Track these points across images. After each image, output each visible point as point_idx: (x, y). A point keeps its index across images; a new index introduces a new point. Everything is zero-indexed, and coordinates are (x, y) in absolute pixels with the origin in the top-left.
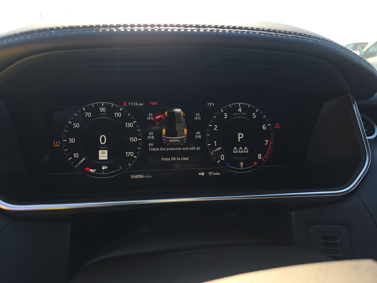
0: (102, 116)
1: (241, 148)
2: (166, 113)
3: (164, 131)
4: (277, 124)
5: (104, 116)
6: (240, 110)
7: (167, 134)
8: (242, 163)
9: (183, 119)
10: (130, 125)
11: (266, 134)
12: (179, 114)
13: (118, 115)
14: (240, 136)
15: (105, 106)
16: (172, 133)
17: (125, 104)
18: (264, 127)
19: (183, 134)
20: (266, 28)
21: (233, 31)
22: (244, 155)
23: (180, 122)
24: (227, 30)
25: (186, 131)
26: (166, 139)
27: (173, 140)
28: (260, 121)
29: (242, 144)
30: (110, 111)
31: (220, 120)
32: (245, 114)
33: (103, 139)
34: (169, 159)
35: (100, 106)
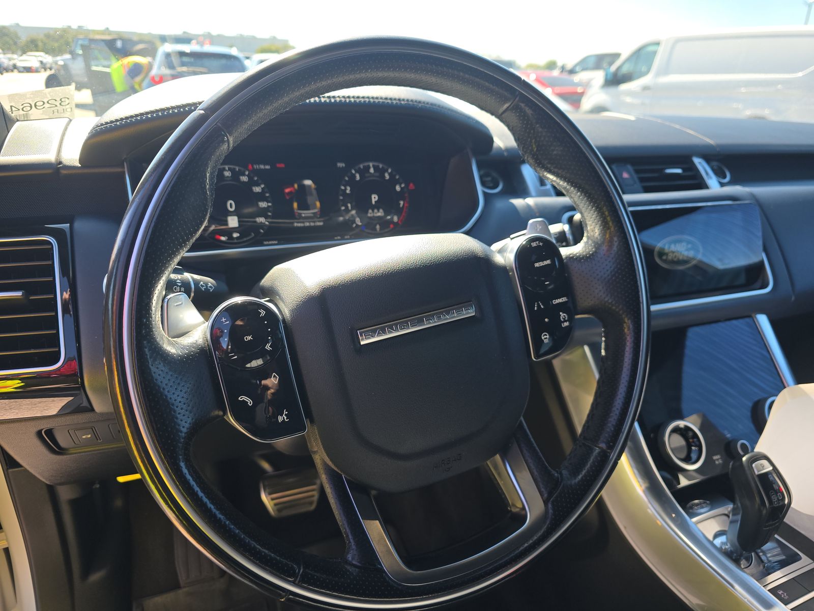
0: (227, 181)
1: (376, 211)
2: (296, 186)
3: (295, 205)
4: (411, 185)
5: (230, 180)
6: (372, 170)
7: (300, 208)
8: (378, 227)
9: (314, 192)
10: (257, 189)
11: (401, 196)
12: (309, 186)
13: (244, 179)
14: (374, 198)
15: (230, 169)
16: (304, 206)
17: (250, 166)
18: (398, 188)
19: (315, 207)
20: (397, 97)
21: (358, 100)
22: (379, 217)
23: (311, 194)
24: (352, 100)
25: (318, 204)
26: (299, 213)
27: (305, 213)
28: (393, 182)
29: (377, 206)
30: (236, 175)
31: (352, 182)
32: (377, 174)
33: (231, 205)
34: (302, 225)
35: (224, 169)
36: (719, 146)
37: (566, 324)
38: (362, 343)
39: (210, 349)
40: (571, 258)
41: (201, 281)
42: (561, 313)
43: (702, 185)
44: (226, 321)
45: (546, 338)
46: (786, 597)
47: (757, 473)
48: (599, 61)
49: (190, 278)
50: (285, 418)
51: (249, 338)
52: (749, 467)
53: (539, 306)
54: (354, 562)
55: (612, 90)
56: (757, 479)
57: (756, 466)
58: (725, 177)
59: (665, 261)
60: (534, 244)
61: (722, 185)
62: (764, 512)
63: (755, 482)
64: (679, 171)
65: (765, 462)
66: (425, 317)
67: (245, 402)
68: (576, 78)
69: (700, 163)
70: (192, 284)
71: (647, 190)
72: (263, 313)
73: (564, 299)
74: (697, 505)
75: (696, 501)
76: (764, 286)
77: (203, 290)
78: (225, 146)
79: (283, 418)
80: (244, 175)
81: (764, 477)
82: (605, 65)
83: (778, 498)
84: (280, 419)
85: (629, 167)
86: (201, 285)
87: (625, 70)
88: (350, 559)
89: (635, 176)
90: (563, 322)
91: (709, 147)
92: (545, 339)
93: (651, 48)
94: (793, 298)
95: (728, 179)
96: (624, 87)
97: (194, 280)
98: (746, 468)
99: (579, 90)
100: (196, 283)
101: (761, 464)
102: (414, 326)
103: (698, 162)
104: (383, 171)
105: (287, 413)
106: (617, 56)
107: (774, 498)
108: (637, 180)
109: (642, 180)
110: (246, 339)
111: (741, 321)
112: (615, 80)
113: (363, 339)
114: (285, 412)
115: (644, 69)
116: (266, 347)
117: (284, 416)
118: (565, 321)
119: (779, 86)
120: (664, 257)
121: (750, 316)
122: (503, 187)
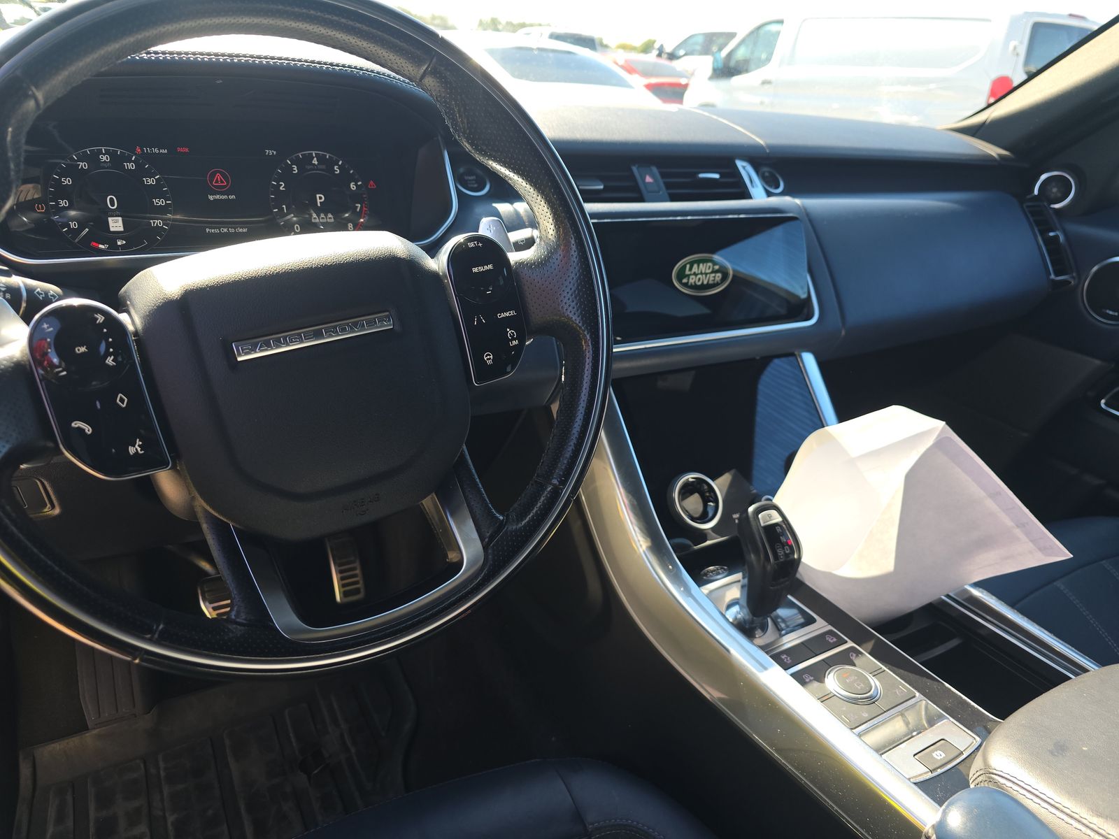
0: (104, 168)
1: (322, 215)
4: (371, 183)
5: (108, 168)
6: (315, 161)
10: (150, 181)
11: (357, 196)
13: (130, 166)
14: (320, 199)
15: (108, 152)
17: (138, 150)
18: (353, 186)
28: (345, 178)
29: (324, 209)
30: (117, 161)
31: (287, 175)
32: (323, 167)
33: (112, 201)
34: (217, 231)
35: (100, 152)
36: (771, 147)
37: (515, 343)
38: (240, 359)
39: (30, 363)
40: (521, 264)
41: (37, 288)
42: (508, 330)
43: (746, 195)
44: (48, 328)
45: (490, 358)
46: (789, 661)
47: (762, 524)
48: (710, 42)
49: (22, 285)
50: (139, 449)
51: (83, 349)
52: (754, 518)
53: (479, 320)
54: (238, 620)
55: (724, 84)
56: (762, 532)
57: (763, 517)
58: (777, 187)
59: (686, 285)
60: (471, 245)
61: (769, 194)
62: (769, 568)
63: (760, 533)
64: (716, 176)
65: (774, 513)
66: (325, 329)
67: (81, 430)
68: (677, 65)
69: (744, 167)
70: (24, 294)
71: (673, 198)
72: (100, 319)
73: (512, 313)
74: (712, 571)
75: (711, 568)
76: (809, 318)
77: (41, 298)
78: (31, 104)
79: (136, 449)
80: (130, 161)
81: (771, 530)
82: (715, 49)
83: (784, 552)
84: (132, 450)
85: (655, 169)
86: (38, 293)
87: (741, 54)
88: (233, 617)
89: (661, 182)
90: (511, 340)
91: (758, 148)
92: (488, 359)
93: (774, 28)
94: (843, 333)
95: (781, 189)
96: (736, 80)
97: (26, 285)
98: (751, 519)
99: (683, 81)
100: (30, 291)
101: (768, 515)
102: (309, 339)
103: (740, 164)
104: (333, 163)
105: (141, 443)
106: (732, 36)
107: (780, 552)
108: (662, 185)
109: (668, 186)
110: (79, 350)
111: (783, 359)
112: (726, 70)
113: (240, 355)
114: (138, 442)
115: (764, 56)
116: (107, 361)
117: (136, 446)
118: (513, 339)
119: (932, 86)
120: (685, 281)
121: (792, 355)
122: (490, 188)
